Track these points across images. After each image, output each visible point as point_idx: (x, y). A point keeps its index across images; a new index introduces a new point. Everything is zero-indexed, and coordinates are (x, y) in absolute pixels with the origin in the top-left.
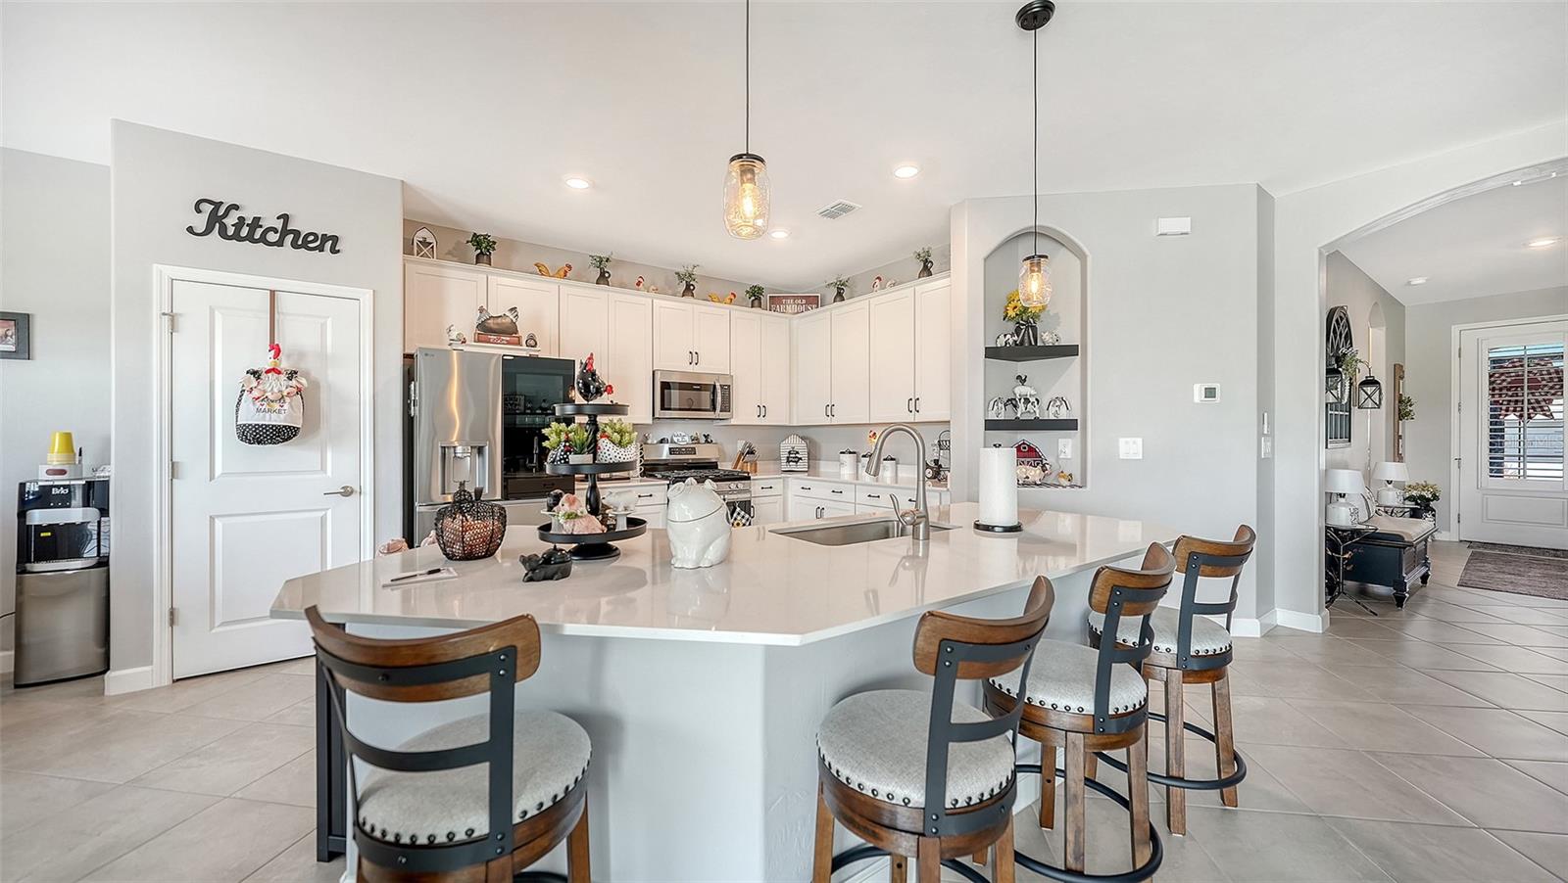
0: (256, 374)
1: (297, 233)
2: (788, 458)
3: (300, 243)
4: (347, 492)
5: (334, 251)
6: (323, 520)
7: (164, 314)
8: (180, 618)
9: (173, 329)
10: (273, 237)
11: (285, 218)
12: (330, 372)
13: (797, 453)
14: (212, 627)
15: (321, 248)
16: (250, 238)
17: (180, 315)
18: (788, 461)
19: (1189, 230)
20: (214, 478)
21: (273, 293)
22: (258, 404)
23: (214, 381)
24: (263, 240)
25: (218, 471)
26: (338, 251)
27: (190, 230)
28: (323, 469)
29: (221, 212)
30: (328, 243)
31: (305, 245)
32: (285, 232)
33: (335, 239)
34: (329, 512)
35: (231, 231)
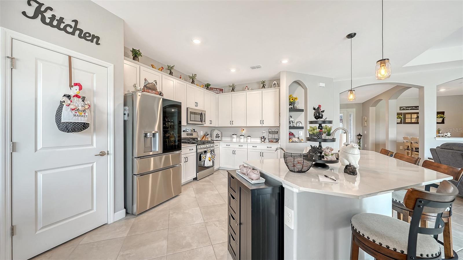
0: (69, 97)
1: (81, 31)
2: (216, 136)
3: (82, 36)
4: (102, 154)
5: (97, 43)
6: (92, 167)
7: (8, 57)
8: (17, 231)
9: (13, 66)
10: (69, 30)
11: (76, 22)
12: (95, 99)
13: (219, 135)
14: (36, 231)
15: (92, 41)
16: (58, 27)
17: (17, 59)
18: (216, 137)
19: (324, 86)
20: (37, 151)
21: (70, 57)
22: (74, 112)
23: (37, 98)
24: (64, 29)
25: (40, 146)
26: (99, 44)
27: (24, 13)
28: (92, 144)
29: (43, 9)
30: (95, 39)
31: (85, 37)
32: (75, 29)
33: (98, 38)
34: (95, 164)
35: (48, 21)
